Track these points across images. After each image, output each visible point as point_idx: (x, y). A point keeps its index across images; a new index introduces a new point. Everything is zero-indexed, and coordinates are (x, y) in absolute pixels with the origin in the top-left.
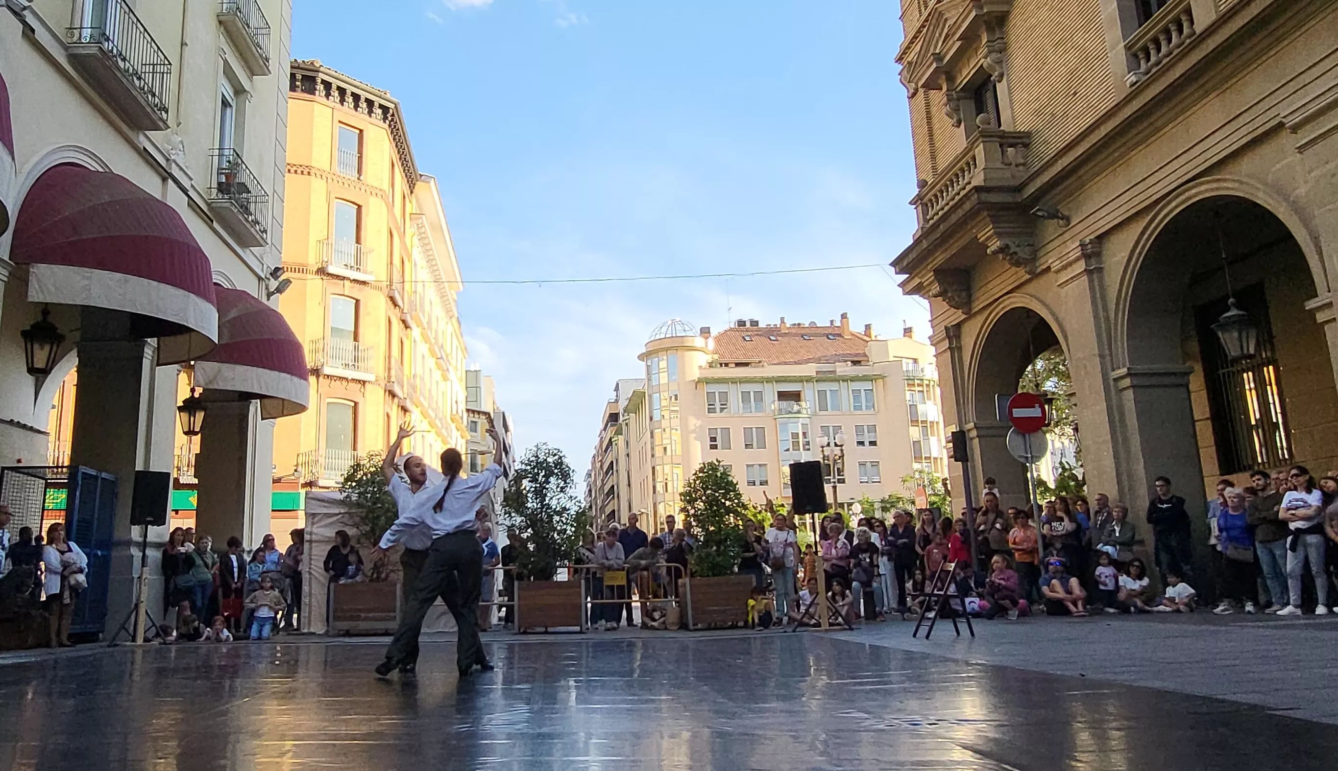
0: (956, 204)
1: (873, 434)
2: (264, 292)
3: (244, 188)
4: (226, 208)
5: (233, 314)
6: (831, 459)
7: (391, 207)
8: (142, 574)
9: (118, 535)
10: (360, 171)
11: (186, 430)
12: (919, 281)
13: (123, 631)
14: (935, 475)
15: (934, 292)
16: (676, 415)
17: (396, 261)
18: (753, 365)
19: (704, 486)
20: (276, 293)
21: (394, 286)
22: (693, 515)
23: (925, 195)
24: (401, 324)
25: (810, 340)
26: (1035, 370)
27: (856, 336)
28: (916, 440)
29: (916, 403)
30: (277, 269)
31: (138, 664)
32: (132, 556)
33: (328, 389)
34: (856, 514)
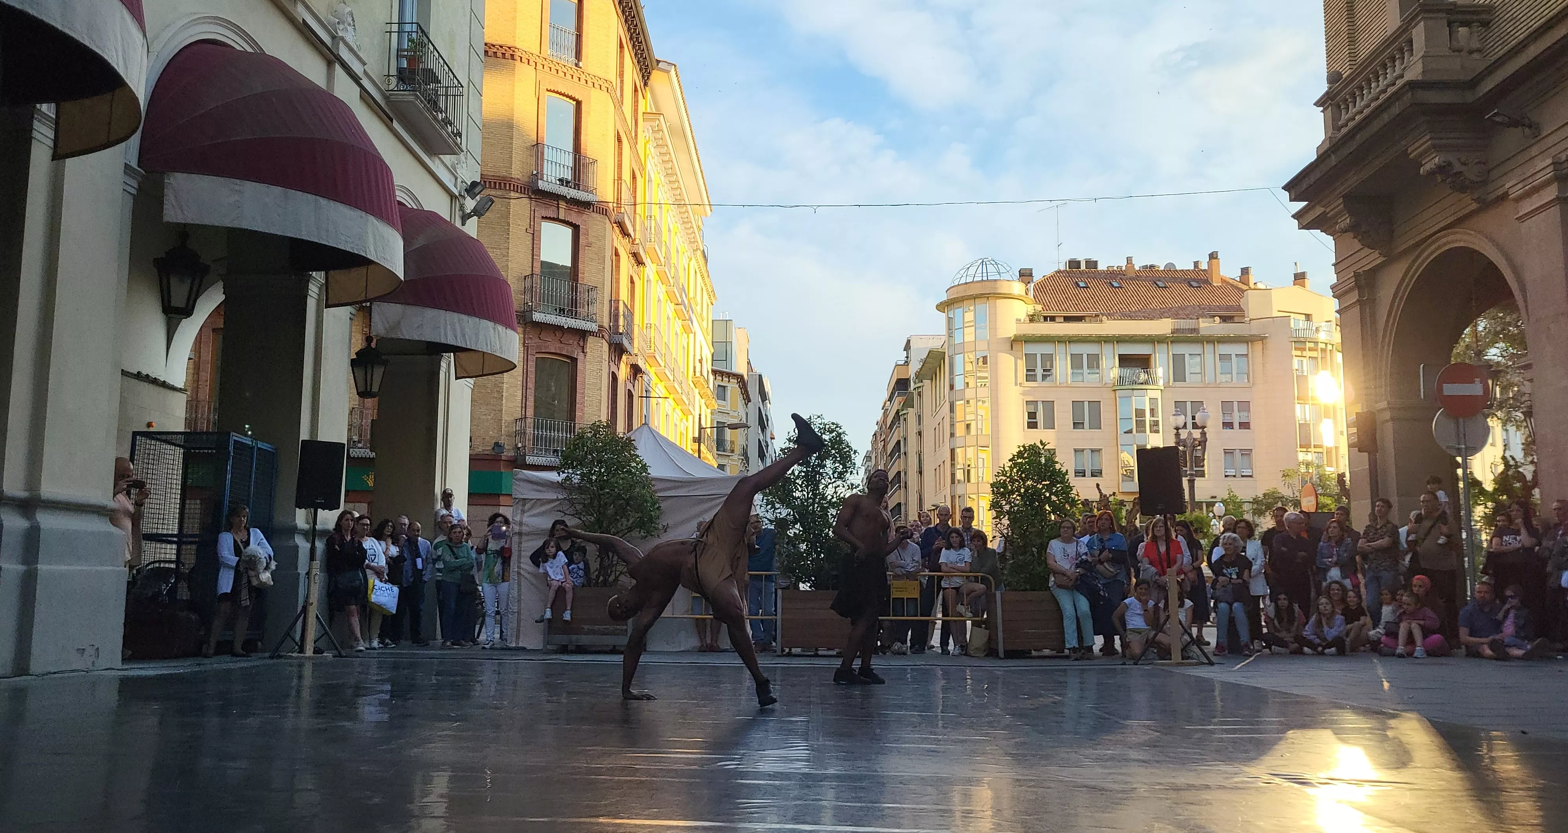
0: (1380, 105)
1: (1246, 414)
2: (458, 214)
3: (431, 77)
4: (411, 101)
5: (420, 242)
6: (1189, 443)
7: (619, 103)
8: (310, 568)
9: (279, 519)
10: (578, 55)
11: (361, 390)
12: (1323, 209)
13: (289, 638)
14: (1328, 469)
15: (1342, 225)
16: (983, 384)
17: (626, 176)
18: (1087, 319)
19: (1023, 476)
20: (474, 215)
21: (623, 209)
22: (1008, 512)
23: (1338, 93)
24: (631, 257)
25: (1165, 287)
26: (1475, 332)
27: (1228, 283)
28: (1303, 422)
29: (1305, 374)
30: (474, 184)
31: (308, 681)
32: (298, 547)
33: (537, 340)
34: (1219, 516)
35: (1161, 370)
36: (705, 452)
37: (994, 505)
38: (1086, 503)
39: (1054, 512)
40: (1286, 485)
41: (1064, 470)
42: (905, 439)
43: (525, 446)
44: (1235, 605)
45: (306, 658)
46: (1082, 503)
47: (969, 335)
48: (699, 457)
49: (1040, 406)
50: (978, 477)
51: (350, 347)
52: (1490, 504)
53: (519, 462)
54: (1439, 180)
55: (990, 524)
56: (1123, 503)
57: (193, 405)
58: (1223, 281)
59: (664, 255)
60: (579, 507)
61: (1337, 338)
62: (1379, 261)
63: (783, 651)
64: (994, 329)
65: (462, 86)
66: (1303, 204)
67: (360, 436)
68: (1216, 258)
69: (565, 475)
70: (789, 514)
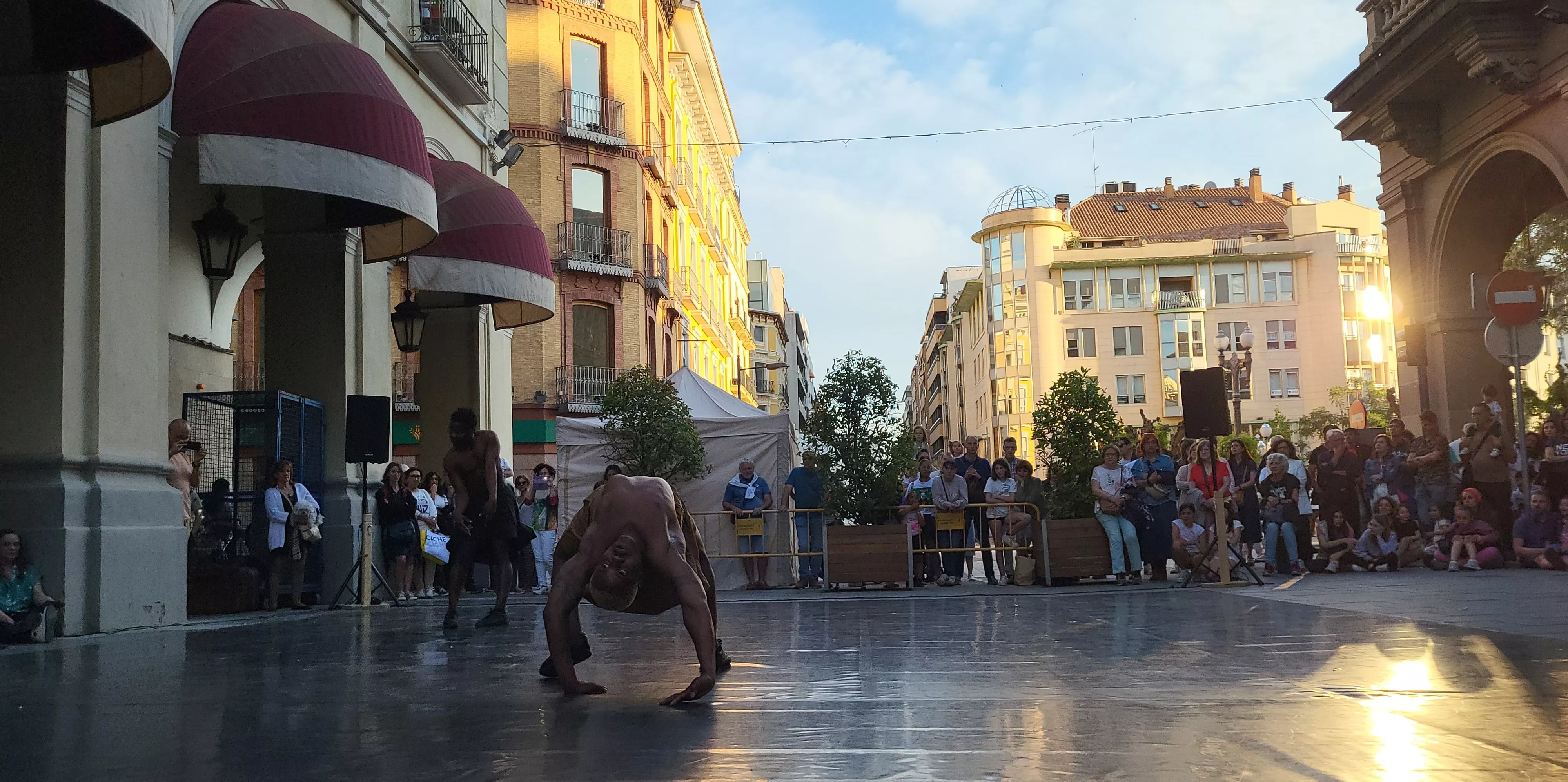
1: (1291, 333)
2: (489, 164)
3: (455, 26)
6: (1233, 364)
8: (363, 521)
9: (331, 474)
11: (403, 344)
14: (1376, 385)
15: (1388, 135)
16: (1022, 314)
17: (654, 118)
18: (1126, 243)
19: (1065, 403)
20: (504, 165)
21: (652, 152)
22: (1050, 441)
24: (663, 201)
25: (1205, 207)
26: (1527, 240)
27: (1271, 200)
28: (1350, 339)
29: (1352, 289)
30: (503, 133)
31: (367, 629)
32: (349, 500)
33: (574, 288)
34: (1266, 438)
35: (1203, 292)
36: (745, 393)
37: (1037, 434)
38: (1130, 429)
39: (1097, 439)
40: (1334, 402)
41: (1106, 396)
42: (945, 372)
43: (567, 394)
44: (1285, 525)
45: (365, 608)
46: (1126, 430)
47: (1006, 265)
48: (739, 397)
49: (1081, 333)
50: (1020, 408)
51: (389, 303)
52: (1545, 414)
53: (561, 410)
54: (1488, 82)
55: (1033, 454)
56: (1167, 428)
57: (240, 366)
58: (1266, 198)
59: (695, 197)
60: (622, 452)
61: (1384, 251)
62: (1427, 169)
63: (830, 586)
64: (1031, 257)
65: (487, 35)
66: (1347, 114)
67: (404, 390)
68: (1258, 175)
69: (607, 420)
70: (831, 451)
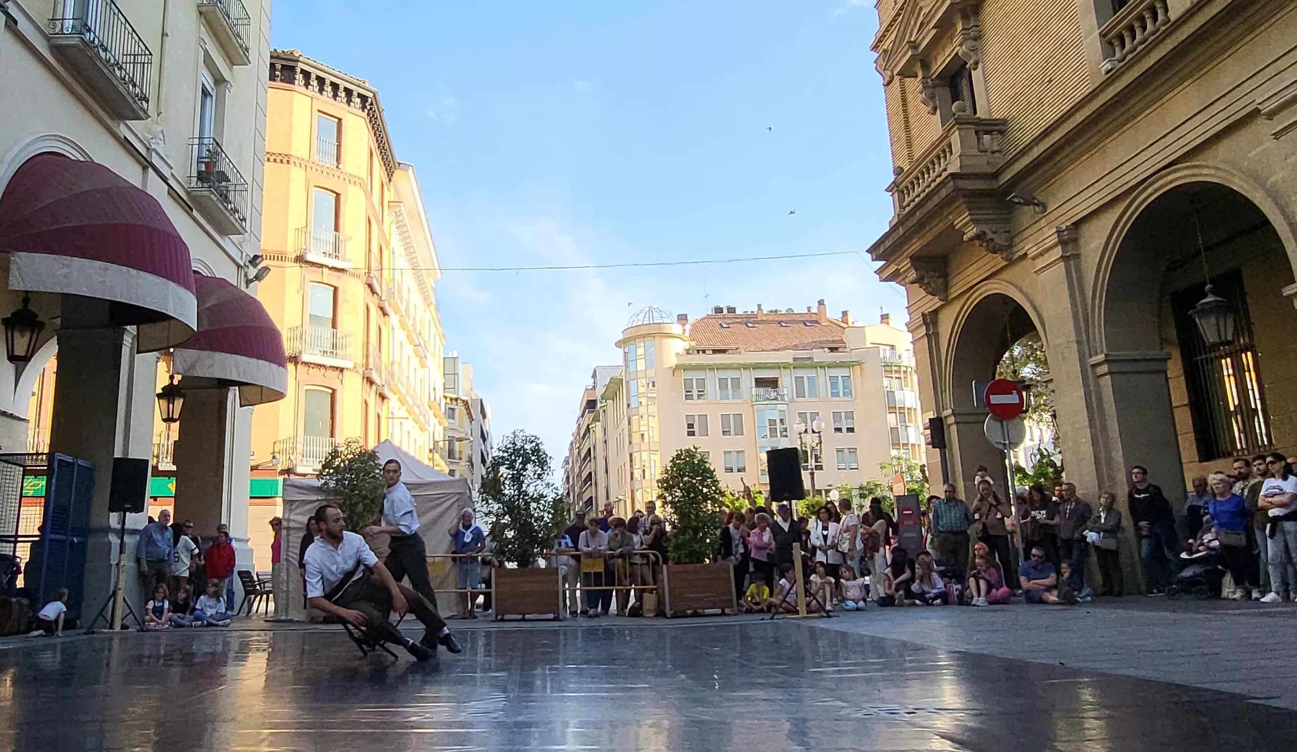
0: (932, 191)
1: (851, 421)
2: (243, 280)
3: (223, 177)
4: (206, 196)
5: (212, 301)
7: (369, 195)
8: (120, 560)
10: (338, 160)
11: (165, 416)
12: (896, 267)
13: (101, 618)
14: (913, 461)
15: (911, 278)
16: (653, 402)
17: (375, 249)
18: (729, 351)
19: (681, 473)
20: (255, 281)
21: (372, 274)
22: (671, 502)
23: (902, 183)
24: (378, 310)
25: (787, 327)
27: (835, 323)
28: (893, 427)
29: (893, 390)
30: (256, 257)
32: (108, 542)
33: (306, 376)
34: (833, 500)
35: (786, 389)
36: (438, 460)
40: (883, 474)
41: (713, 468)
42: (595, 447)
43: (297, 458)
45: (115, 633)
48: (433, 465)
49: (697, 419)
50: (650, 475)
54: (979, 244)
56: (761, 493)
58: (829, 321)
59: (404, 309)
62: (939, 304)
64: (660, 359)
65: (247, 184)
68: (824, 304)
69: (323, 481)
